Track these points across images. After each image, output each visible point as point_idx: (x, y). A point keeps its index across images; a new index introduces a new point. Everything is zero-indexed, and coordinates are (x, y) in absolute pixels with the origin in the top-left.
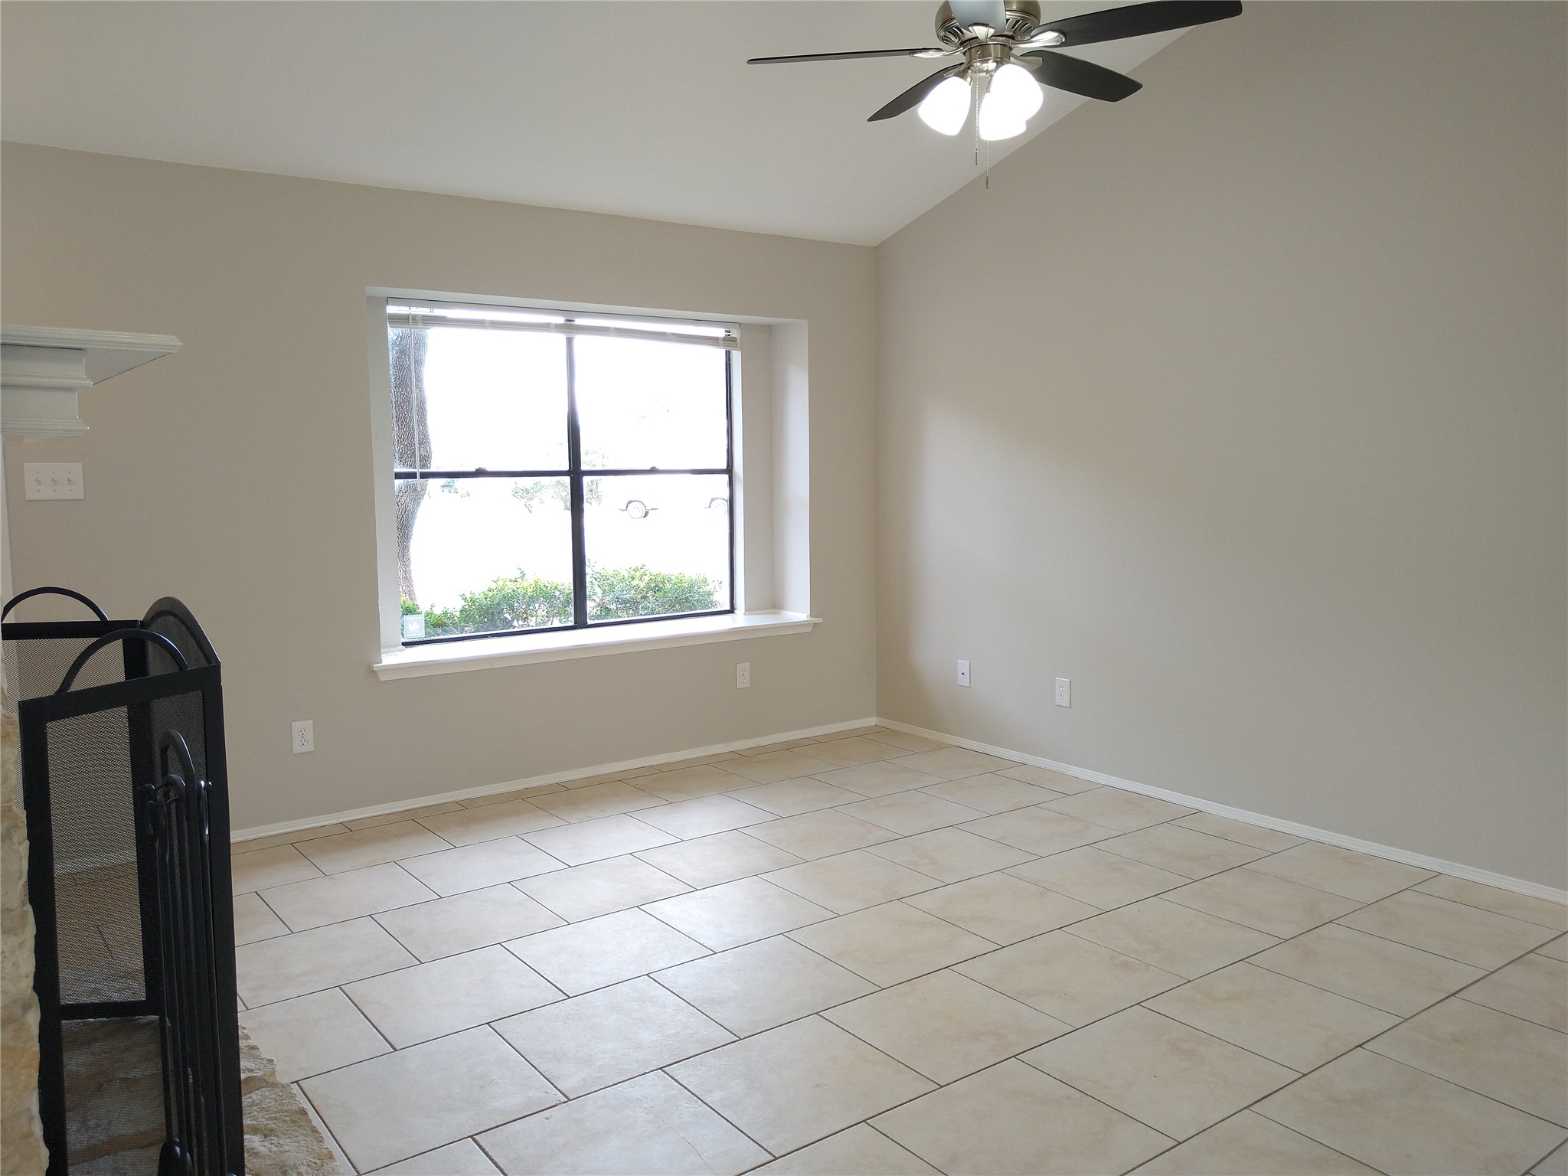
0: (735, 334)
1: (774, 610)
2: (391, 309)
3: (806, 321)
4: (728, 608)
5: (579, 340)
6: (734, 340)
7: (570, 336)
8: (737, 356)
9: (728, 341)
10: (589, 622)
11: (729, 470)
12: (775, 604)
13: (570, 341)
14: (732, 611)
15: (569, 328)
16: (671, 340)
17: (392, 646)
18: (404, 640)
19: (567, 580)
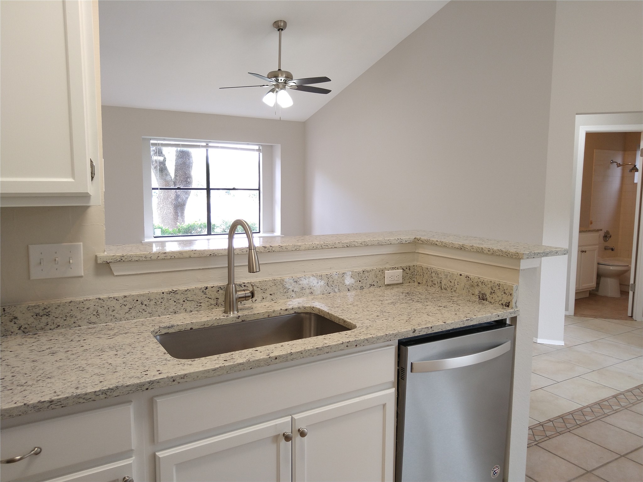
0: (261, 148)
1: (271, 233)
2: (152, 142)
3: (280, 145)
4: (258, 231)
5: (210, 150)
6: (260, 150)
7: (207, 149)
8: (261, 154)
9: (259, 150)
10: (212, 234)
11: (259, 190)
12: (273, 231)
13: (207, 150)
14: (259, 232)
15: (207, 146)
16: (238, 150)
17: (150, 237)
18: (154, 236)
19: (205, 221)
